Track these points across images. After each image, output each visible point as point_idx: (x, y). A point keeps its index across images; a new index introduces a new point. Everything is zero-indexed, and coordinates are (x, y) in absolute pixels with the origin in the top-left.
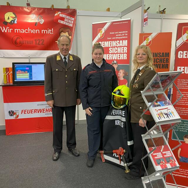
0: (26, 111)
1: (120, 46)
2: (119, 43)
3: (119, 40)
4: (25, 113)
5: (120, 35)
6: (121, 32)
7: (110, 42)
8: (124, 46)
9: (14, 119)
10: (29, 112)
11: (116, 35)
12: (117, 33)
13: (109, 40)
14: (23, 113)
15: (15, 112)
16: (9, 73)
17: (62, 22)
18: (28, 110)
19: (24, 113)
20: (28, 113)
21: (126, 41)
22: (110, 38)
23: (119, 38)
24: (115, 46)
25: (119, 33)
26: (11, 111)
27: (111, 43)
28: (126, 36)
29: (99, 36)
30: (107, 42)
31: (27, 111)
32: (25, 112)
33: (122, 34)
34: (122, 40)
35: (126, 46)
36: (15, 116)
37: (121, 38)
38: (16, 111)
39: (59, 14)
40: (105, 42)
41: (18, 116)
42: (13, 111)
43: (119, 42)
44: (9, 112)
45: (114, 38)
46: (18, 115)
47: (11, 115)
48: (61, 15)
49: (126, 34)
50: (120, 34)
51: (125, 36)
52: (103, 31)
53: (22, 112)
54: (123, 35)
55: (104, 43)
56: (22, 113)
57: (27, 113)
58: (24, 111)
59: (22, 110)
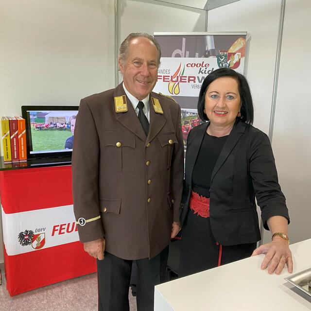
0: (63, 227)
4: (62, 231)
9: (34, 250)
10: (70, 230)
14: (57, 233)
15: (35, 234)
16: (18, 135)
18: (69, 224)
19: (60, 233)
20: (68, 231)
26: (27, 231)
31: (66, 227)
32: (61, 229)
36: (35, 243)
38: (39, 230)
41: (43, 242)
42: (31, 232)
44: (21, 236)
46: (44, 240)
47: (26, 243)
53: (54, 230)
56: (53, 235)
57: (66, 233)
58: (58, 228)
59: (55, 227)
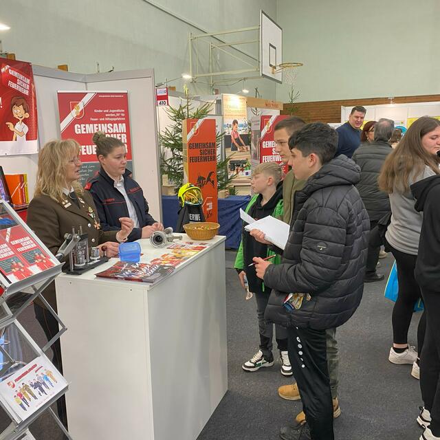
1: (114, 132)
2: (112, 127)
3: (113, 122)
5: (112, 115)
6: (113, 111)
7: (95, 125)
8: (121, 133)
11: (107, 115)
12: (107, 111)
13: (93, 123)
17: (13, 85)
21: (124, 125)
22: (96, 119)
23: (112, 119)
24: (106, 132)
25: (111, 111)
27: (97, 127)
28: (123, 117)
29: (73, 114)
30: (91, 125)
33: (115, 113)
34: (118, 122)
35: (124, 133)
37: (115, 119)
39: (8, 70)
40: (87, 125)
43: (111, 125)
45: (103, 119)
48: (12, 72)
49: (123, 115)
50: (112, 113)
51: (121, 117)
52: (81, 106)
54: (118, 115)
55: (85, 127)
